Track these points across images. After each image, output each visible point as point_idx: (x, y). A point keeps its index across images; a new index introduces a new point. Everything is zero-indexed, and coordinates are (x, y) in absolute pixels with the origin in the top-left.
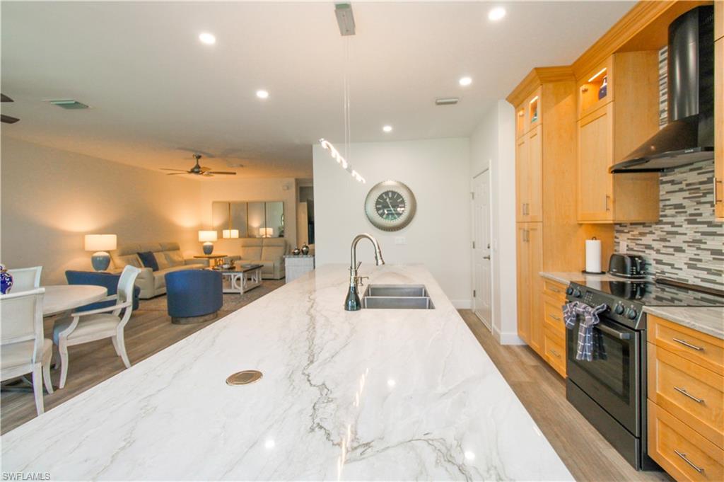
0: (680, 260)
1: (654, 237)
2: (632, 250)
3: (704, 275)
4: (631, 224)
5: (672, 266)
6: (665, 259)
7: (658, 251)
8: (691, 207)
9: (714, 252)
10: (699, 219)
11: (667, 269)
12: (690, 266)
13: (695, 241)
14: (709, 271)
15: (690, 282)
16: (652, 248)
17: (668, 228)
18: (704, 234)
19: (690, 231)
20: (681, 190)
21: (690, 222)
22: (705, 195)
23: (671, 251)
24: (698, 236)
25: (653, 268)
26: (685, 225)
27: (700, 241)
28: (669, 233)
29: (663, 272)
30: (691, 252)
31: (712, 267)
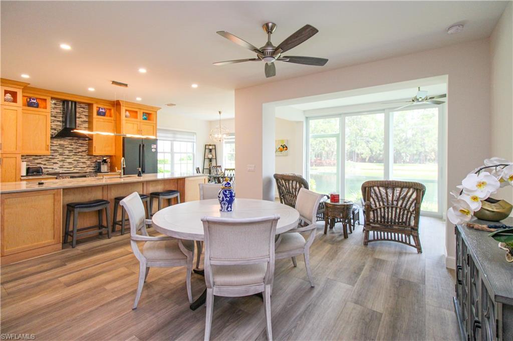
0: (55, 166)
1: (42, 160)
2: (29, 165)
3: (66, 169)
4: (27, 155)
5: (53, 169)
6: (48, 167)
7: (45, 165)
8: (61, 151)
9: (69, 163)
10: (64, 154)
11: (51, 170)
12: (60, 168)
13: (62, 160)
14: (68, 168)
15: (60, 172)
16: (42, 164)
17: (51, 157)
18: (65, 158)
19: (61, 158)
20: (57, 146)
21: (60, 155)
22: (66, 148)
23: (52, 164)
24: (64, 159)
25: (44, 170)
26: (58, 156)
27: (64, 160)
28: (50, 158)
29: (48, 171)
30: (61, 163)
31: (68, 167)
